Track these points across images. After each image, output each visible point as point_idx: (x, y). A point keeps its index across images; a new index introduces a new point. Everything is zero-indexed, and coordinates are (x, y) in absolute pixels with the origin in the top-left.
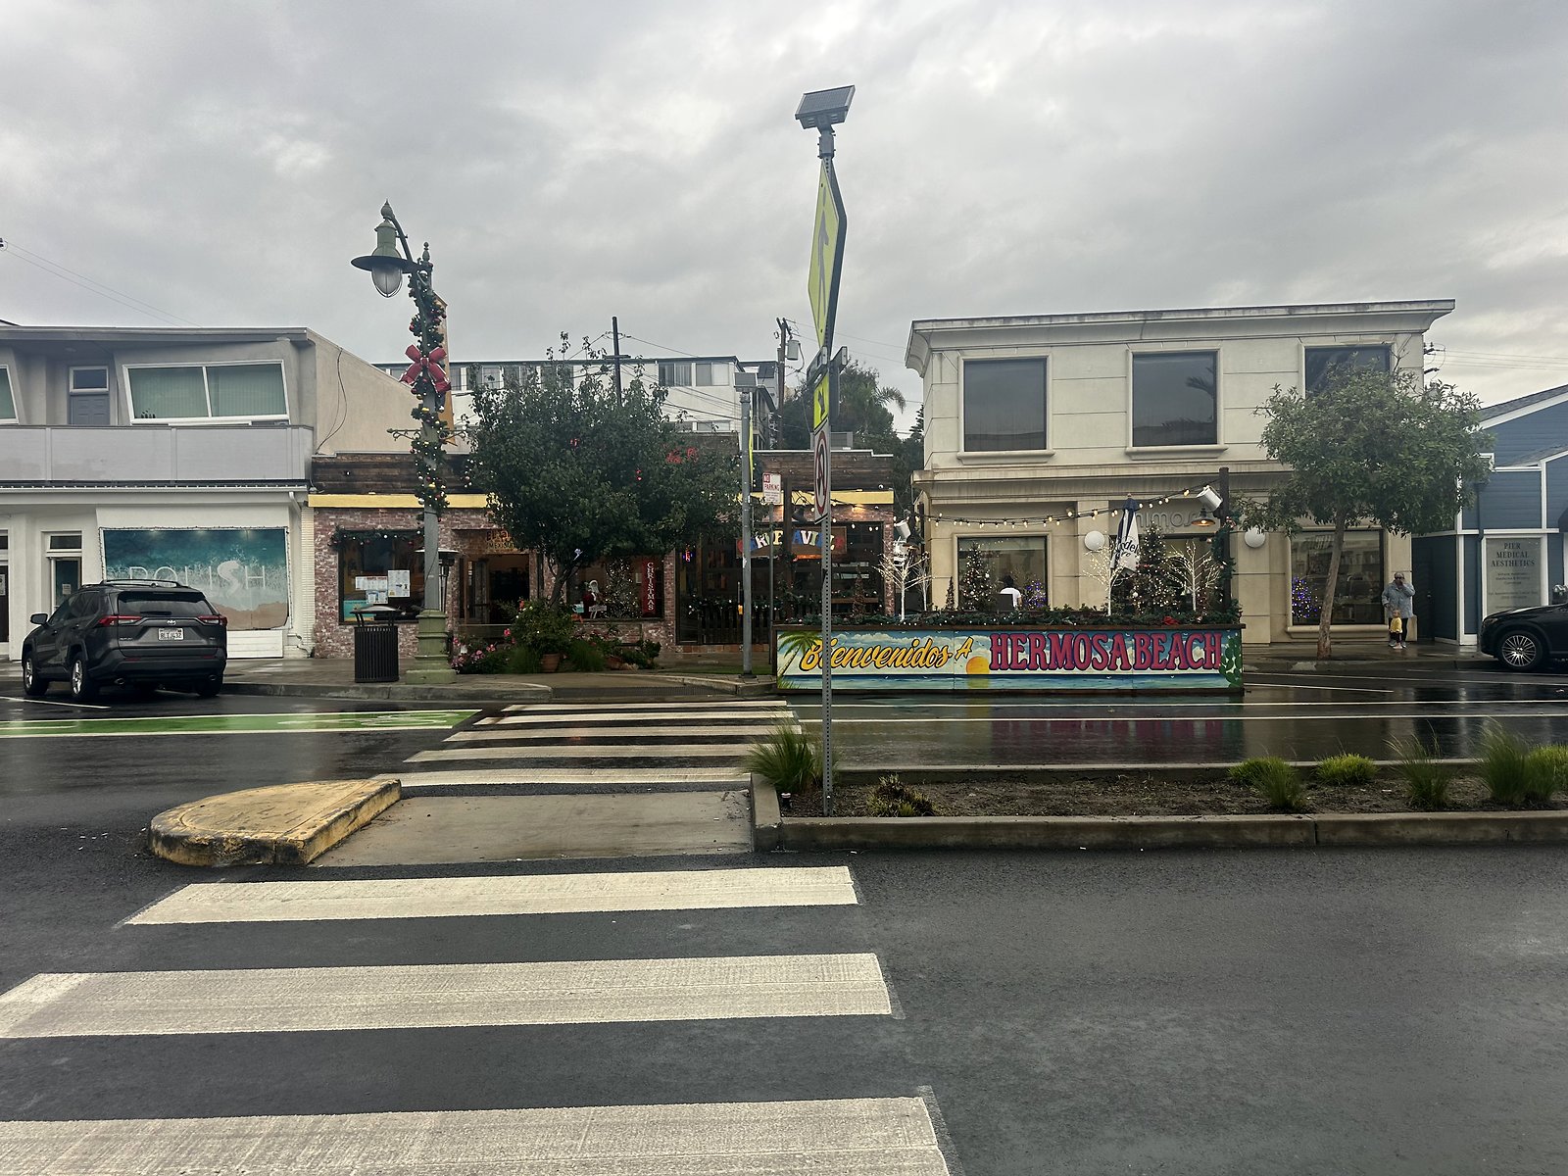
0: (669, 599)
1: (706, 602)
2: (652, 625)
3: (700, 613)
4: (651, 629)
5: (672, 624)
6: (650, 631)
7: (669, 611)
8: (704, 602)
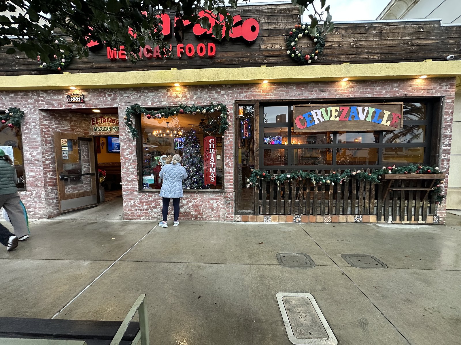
0: (229, 173)
1: (264, 176)
2: (213, 196)
3: (257, 186)
4: (213, 199)
5: (232, 195)
6: (211, 202)
7: (229, 183)
8: (261, 176)
